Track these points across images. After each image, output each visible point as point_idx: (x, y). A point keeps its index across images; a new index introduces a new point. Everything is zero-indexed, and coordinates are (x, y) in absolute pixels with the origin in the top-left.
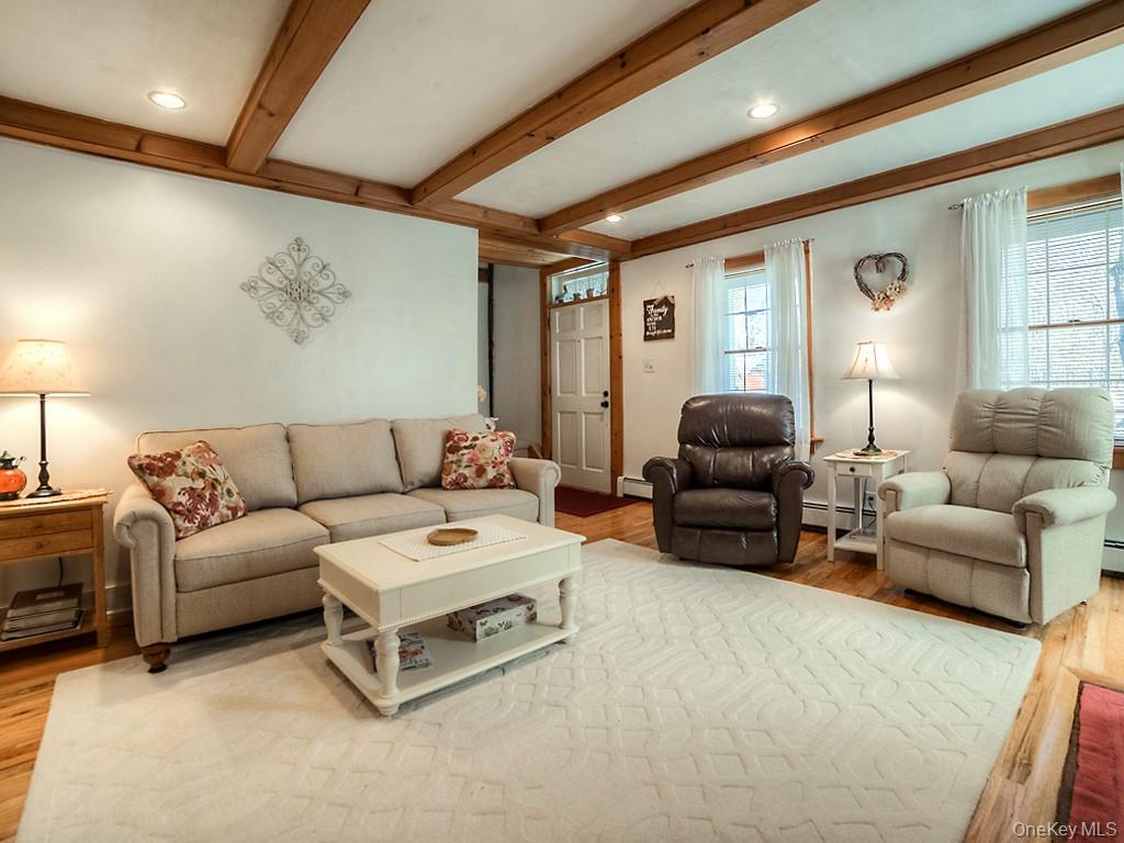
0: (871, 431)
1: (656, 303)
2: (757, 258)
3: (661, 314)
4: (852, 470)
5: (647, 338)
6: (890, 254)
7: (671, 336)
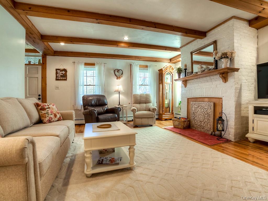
0: (119, 101)
1: (60, 70)
2: (93, 64)
3: (62, 73)
4: (122, 108)
5: (57, 80)
6: (120, 70)
7: (66, 80)
